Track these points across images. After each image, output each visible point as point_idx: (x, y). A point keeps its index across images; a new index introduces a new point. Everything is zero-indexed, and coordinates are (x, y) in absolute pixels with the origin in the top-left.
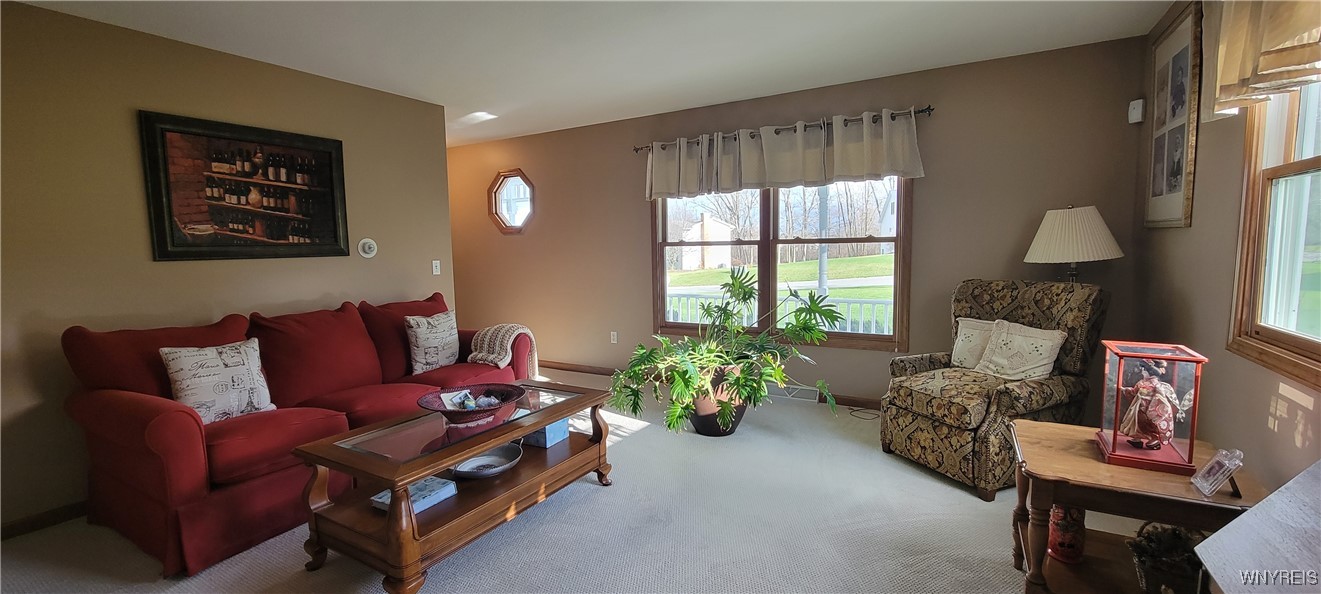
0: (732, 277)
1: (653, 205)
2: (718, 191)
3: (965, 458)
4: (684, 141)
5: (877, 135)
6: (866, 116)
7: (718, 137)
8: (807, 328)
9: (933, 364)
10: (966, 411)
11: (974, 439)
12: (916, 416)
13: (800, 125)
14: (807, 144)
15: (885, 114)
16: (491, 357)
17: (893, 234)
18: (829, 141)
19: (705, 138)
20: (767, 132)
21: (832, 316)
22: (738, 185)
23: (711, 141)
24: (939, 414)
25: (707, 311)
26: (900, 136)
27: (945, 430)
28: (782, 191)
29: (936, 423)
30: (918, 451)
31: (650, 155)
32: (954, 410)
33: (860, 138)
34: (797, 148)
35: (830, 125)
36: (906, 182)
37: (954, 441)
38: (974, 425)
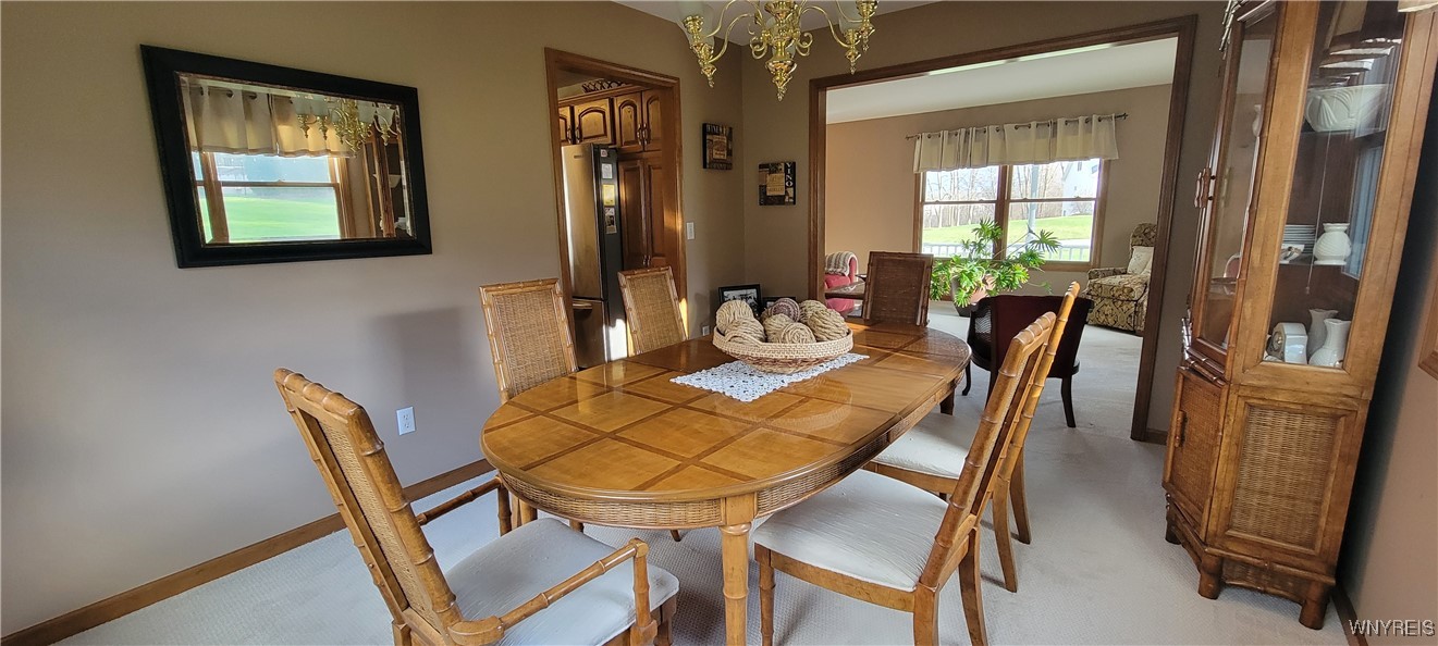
0: (981, 224)
1: (917, 177)
2: (970, 167)
3: (1130, 316)
4: (946, 132)
5: (1089, 131)
6: (1081, 119)
7: (973, 130)
8: (1032, 255)
9: (1115, 273)
10: (1132, 290)
11: (1136, 305)
12: (1103, 298)
13: (1033, 124)
14: (1038, 137)
15: (1095, 118)
16: (839, 270)
17: (1094, 196)
18: (1054, 134)
19: (963, 130)
20: (1009, 128)
21: (1053, 244)
22: (986, 163)
23: (967, 133)
24: (1117, 295)
25: (966, 246)
26: (1104, 132)
27: (1120, 303)
28: (1015, 167)
29: (1114, 299)
30: (1103, 317)
31: (918, 142)
32: (1126, 291)
33: (1076, 133)
34: (1032, 138)
35: (1055, 123)
36: (1105, 162)
37: (1124, 307)
38: (1136, 298)
